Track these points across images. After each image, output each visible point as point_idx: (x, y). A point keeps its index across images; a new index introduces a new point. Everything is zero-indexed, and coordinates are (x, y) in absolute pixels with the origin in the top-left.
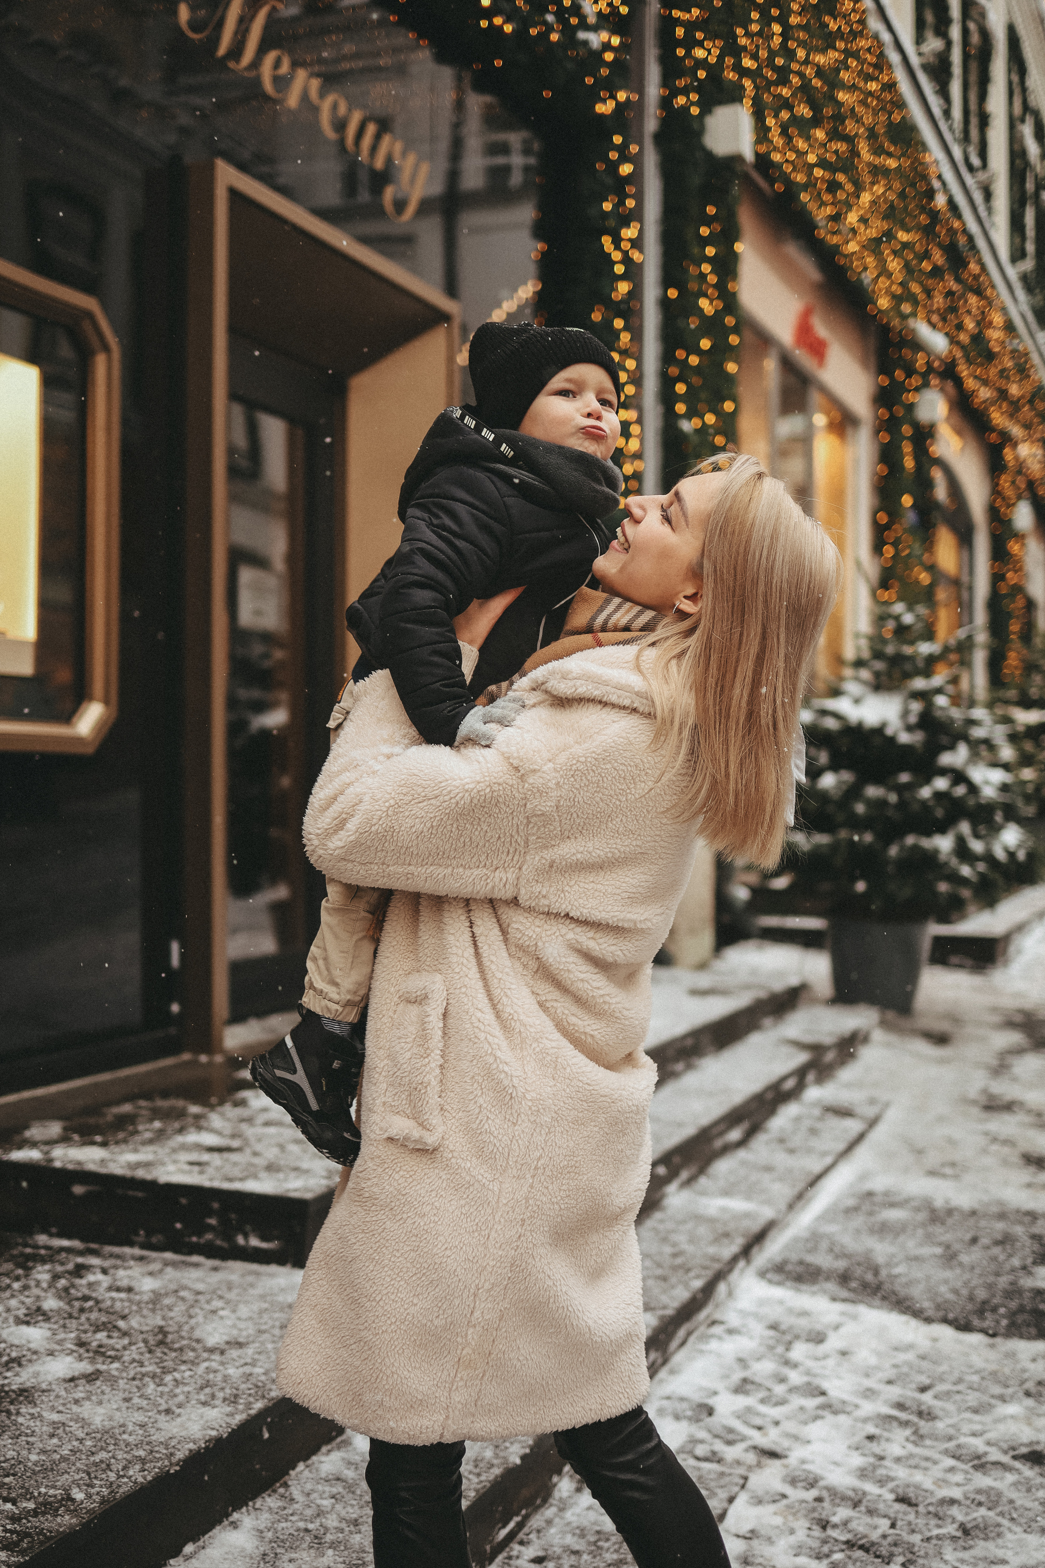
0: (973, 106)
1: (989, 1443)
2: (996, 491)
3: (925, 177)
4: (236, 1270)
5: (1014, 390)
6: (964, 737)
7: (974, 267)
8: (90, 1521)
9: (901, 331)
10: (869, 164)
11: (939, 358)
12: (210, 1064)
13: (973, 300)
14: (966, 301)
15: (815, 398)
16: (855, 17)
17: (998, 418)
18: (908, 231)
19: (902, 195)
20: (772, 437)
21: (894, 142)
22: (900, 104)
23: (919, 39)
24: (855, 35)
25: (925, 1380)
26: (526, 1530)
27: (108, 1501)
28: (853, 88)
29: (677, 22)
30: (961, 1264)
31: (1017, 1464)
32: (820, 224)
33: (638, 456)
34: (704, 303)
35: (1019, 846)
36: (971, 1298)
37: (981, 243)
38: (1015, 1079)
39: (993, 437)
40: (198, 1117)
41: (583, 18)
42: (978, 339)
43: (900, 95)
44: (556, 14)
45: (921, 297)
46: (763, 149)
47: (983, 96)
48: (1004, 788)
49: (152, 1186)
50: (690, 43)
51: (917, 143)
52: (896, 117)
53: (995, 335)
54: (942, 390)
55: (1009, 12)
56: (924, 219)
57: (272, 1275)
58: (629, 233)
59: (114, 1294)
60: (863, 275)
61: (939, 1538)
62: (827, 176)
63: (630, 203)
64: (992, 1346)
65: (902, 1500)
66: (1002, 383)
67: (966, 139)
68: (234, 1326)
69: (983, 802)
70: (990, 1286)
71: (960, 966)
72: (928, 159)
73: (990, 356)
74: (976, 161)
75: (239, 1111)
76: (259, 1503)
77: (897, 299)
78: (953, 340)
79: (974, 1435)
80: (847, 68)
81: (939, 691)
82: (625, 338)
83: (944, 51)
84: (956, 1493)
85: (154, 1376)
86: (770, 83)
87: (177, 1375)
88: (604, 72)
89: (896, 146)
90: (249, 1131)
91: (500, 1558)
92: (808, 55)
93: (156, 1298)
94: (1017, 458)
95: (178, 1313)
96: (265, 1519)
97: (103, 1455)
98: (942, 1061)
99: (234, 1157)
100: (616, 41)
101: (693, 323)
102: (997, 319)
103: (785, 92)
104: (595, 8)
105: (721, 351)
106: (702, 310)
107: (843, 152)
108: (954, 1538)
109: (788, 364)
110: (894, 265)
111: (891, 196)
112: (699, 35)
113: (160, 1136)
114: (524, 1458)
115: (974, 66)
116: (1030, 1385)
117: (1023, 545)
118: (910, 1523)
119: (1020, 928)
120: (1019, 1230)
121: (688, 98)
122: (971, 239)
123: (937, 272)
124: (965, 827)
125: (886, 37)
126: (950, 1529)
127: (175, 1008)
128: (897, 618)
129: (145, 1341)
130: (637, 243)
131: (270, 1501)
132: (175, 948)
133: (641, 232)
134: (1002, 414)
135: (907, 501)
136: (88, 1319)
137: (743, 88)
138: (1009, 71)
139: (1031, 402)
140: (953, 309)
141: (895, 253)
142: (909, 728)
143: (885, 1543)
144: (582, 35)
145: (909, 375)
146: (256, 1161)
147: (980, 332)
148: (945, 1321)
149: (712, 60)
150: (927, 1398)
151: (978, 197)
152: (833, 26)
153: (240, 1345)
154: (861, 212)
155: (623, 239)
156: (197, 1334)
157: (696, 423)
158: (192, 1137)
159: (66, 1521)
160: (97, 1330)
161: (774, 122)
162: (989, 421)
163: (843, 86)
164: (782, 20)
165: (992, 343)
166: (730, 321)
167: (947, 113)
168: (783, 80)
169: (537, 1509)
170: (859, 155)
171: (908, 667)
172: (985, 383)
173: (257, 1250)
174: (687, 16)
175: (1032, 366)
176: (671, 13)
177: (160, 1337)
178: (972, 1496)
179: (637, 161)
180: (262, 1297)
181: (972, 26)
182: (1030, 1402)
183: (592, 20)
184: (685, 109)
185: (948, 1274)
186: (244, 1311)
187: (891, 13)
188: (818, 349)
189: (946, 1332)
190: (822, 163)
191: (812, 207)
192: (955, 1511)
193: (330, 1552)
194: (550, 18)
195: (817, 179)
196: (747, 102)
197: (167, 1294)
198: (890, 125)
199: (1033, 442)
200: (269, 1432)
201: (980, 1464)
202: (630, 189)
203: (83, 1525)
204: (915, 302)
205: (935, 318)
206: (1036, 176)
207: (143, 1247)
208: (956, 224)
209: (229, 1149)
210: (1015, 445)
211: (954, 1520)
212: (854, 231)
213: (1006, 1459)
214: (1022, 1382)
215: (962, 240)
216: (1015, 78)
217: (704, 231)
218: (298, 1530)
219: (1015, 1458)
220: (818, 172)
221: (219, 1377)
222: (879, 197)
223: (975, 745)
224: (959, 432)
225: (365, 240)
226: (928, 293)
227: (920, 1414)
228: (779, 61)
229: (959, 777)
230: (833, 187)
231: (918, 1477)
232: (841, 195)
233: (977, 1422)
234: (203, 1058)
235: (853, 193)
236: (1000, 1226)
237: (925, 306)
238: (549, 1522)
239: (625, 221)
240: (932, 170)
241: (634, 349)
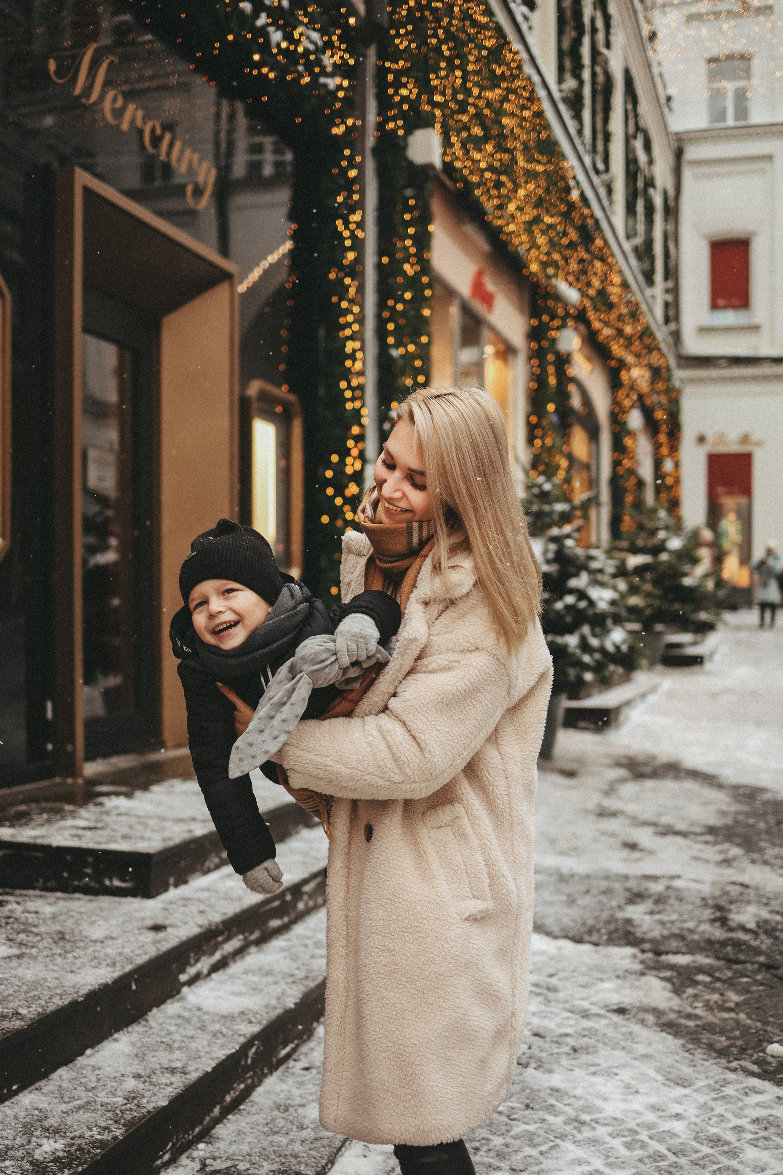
0: (599, 126)
1: (593, 1004)
2: (615, 402)
3: (563, 178)
4: (105, 902)
5: (628, 330)
6: (586, 568)
7: (599, 242)
8: (32, 1024)
9: (546, 287)
10: (523, 169)
11: (575, 307)
12: (74, 784)
13: (598, 264)
14: (593, 266)
15: (486, 334)
16: (513, 65)
17: (617, 349)
18: (552, 216)
19: (547, 191)
20: (455, 362)
21: (542, 153)
22: (547, 127)
23: (561, 80)
24: (514, 77)
25: (552, 971)
26: (297, 1053)
27: (42, 1014)
28: (513, 115)
29: (389, 70)
30: (578, 905)
31: (609, 1015)
32: (489, 212)
33: (361, 373)
34: (407, 267)
35: (624, 642)
36: (584, 924)
37: (604, 225)
38: (619, 798)
39: (613, 363)
40: (72, 812)
41: (323, 68)
42: (602, 293)
43: (546, 120)
44: (304, 65)
45: (561, 263)
46: (448, 159)
47: (606, 120)
48: (613, 603)
49: (47, 849)
50: (398, 85)
51: (558, 154)
52: (543, 135)
53: (614, 291)
54: (576, 329)
55: (625, 60)
56: (563, 208)
57: (129, 903)
58: (355, 217)
59: (27, 915)
60: (519, 248)
61: (558, 1054)
62: (494, 177)
63: (356, 197)
64: (597, 952)
65: (536, 1035)
66: (620, 325)
67: (594, 150)
68: (108, 929)
69: (598, 612)
70: (597, 918)
71: (585, 729)
72: (566, 165)
73: (611, 306)
74: (601, 166)
75: (98, 809)
76: (130, 1029)
77: (544, 265)
78: (584, 294)
79: (583, 999)
80: (508, 101)
81: (568, 536)
82: (352, 291)
83: (578, 88)
84: (569, 1030)
85: (60, 955)
86: (453, 112)
87: (74, 954)
88: (338, 105)
89: (543, 156)
90: (108, 819)
91: (282, 1068)
92: (480, 93)
93: (54, 917)
94: (630, 378)
95: (70, 923)
96: (134, 1037)
97: (35, 993)
98: (570, 788)
99: (100, 832)
100: (346, 83)
101: (400, 280)
102: (616, 279)
103: (465, 118)
104: (332, 61)
105: (419, 301)
106: (405, 272)
107: (506, 161)
108: (567, 1054)
109: (466, 310)
110: (541, 240)
111: (540, 191)
112: (404, 80)
113: (49, 821)
114: (296, 1004)
115: (600, 98)
116: (620, 973)
117: (635, 440)
118: (540, 1047)
119: (628, 703)
120: (617, 886)
121: (396, 124)
122: (597, 222)
123: (572, 245)
124: (586, 629)
125: (536, 79)
126: (566, 1049)
127: (50, 747)
128: (540, 486)
129: (52, 938)
130: (361, 225)
131: (136, 1029)
132: (49, 706)
133: (363, 217)
134: (620, 346)
135: (551, 407)
136: (12, 928)
137: (434, 115)
138: (626, 102)
139: (641, 338)
140: (584, 272)
141: (543, 232)
142: (548, 562)
143: (525, 1057)
144: (322, 80)
145: (552, 318)
146: (115, 834)
147: (604, 288)
148: (566, 937)
149: (413, 97)
150: (554, 981)
151: (602, 192)
152: (498, 72)
153: (113, 939)
154: (518, 203)
155: (351, 223)
156: (85, 933)
157: (401, 351)
158: (70, 822)
159: (17, 1024)
160: (19, 933)
161: (456, 139)
162: (610, 351)
163: (505, 114)
164: (463, 68)
165: (612, 297)
166: (425, 280)
167: (580, 132)
168: (463, 110)
169: (304, 1042)
170: (516, 163)
171: (547, 520)
172: (607, 324)
173: (118, 888)
174: (396, 66)
175: (642, 313)
176: (384, 64)
177: (61, 936)
178: (580, 1031)
179: (361, 167)
180: (125, 914)
181: (598, 69)
182: (619, 981)
183: (329, 69)
184: (394, 131)
185: (569, 911)
186: (113, 922)
187: (540, 61)
188: (488, 299)
189: (567, 945)
190: (490, 168)
191: (483, 199)
192: (569, 1040)
193: (178, 1052)
194: (300, 68)
195: (487, 180)
196: (438, 126)
197: (61, 914)
198: (539, 141)
199: (641, 367)
200: (136, 985)
201: (586, 1015)
202: (356, 187)
203: (29, 1026)
204: (557, 267)
205: (571, 278)
206: (645, 177)
207: (41, 889)
208: (586, 212)
209: (95, 828)
210: (629, 369)
211: (567, 1045)
212: (513, 217)
213: (602, 1012)
214: (615, 971)
215: (590, 222)
216: (630, 107)
217: (407, 217)
218: (157, 1042)
219: (608, 1011)
220: (488, 175)
221: (102, 954)
222: (531, 192)
223: (594, 572)
224: (589, 359)
225: (160, 214)
226: (566, 259)
227: (549, 989)
228: (460, 97)
229: (582, 595)
230: (499, 185)
231: (547, 1023)
232: (503, 191)
233: (584, 993)
234: (70, 781)
235: (513, 189)
236: (605, 884)
237: (564, 269)
238: (312, 1050)
239: (352, 210)
240: (570, 174)
241: (359, 299)
